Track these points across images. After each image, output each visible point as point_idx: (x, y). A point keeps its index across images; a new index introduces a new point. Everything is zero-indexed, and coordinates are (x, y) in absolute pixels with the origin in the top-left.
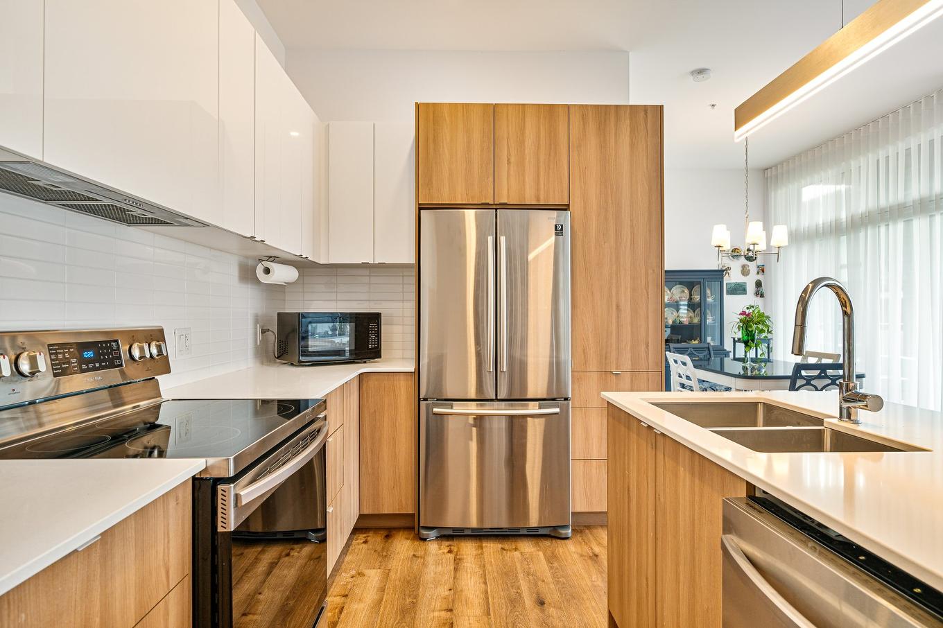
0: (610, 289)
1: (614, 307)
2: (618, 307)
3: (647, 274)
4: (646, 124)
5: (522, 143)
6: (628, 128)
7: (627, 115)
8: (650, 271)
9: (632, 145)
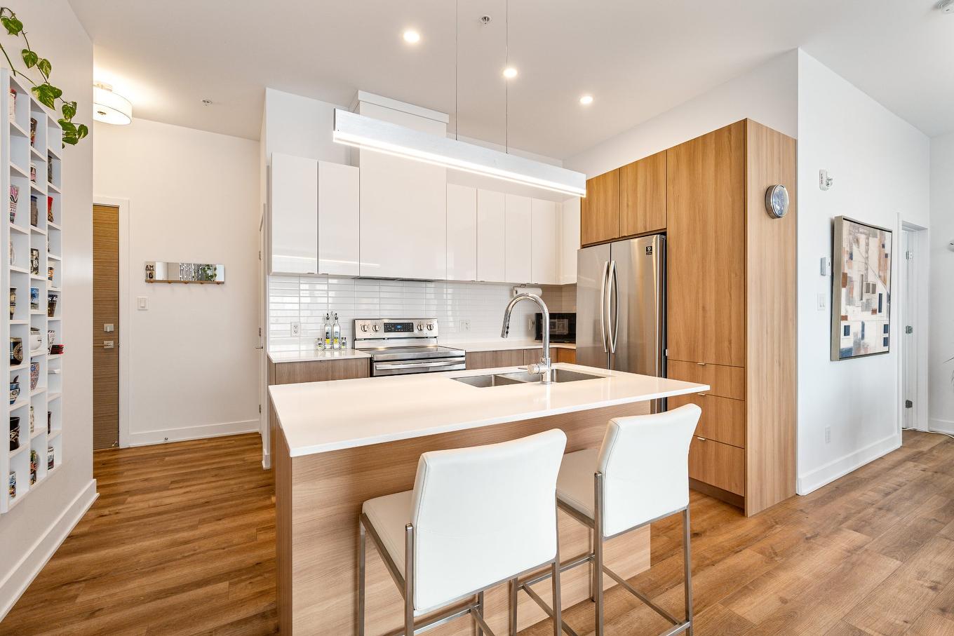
0: (697, 293)
1: (701, 308)
2: (704, 308)
3: (730, 277)
4: (730, 142)
5: (635, 190)
6: (714, 151)
7: (713, 141)
8: (733, 275)
9: (717, 165)
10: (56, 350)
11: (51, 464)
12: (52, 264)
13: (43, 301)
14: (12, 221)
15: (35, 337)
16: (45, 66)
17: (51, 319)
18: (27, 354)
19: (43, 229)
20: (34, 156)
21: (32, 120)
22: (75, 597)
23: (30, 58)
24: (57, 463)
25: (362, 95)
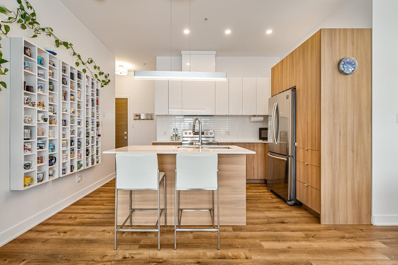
0: (305, 116)
1: (306, 123)
8: (316, 106)
10: (99, 136)
11: (98, 162)
12: (98, 115)
13: (95, 124)
14: (87, 106)
15: (93, 132)
16: (99, 68)
17: (97, 128)
18: (91, 136)
19: (95, 107)
20: (92, 91)
21: (92, 82)
22: (100, 194)
23: (95, 67)
24: (100, 162)
25: (182, 52)
